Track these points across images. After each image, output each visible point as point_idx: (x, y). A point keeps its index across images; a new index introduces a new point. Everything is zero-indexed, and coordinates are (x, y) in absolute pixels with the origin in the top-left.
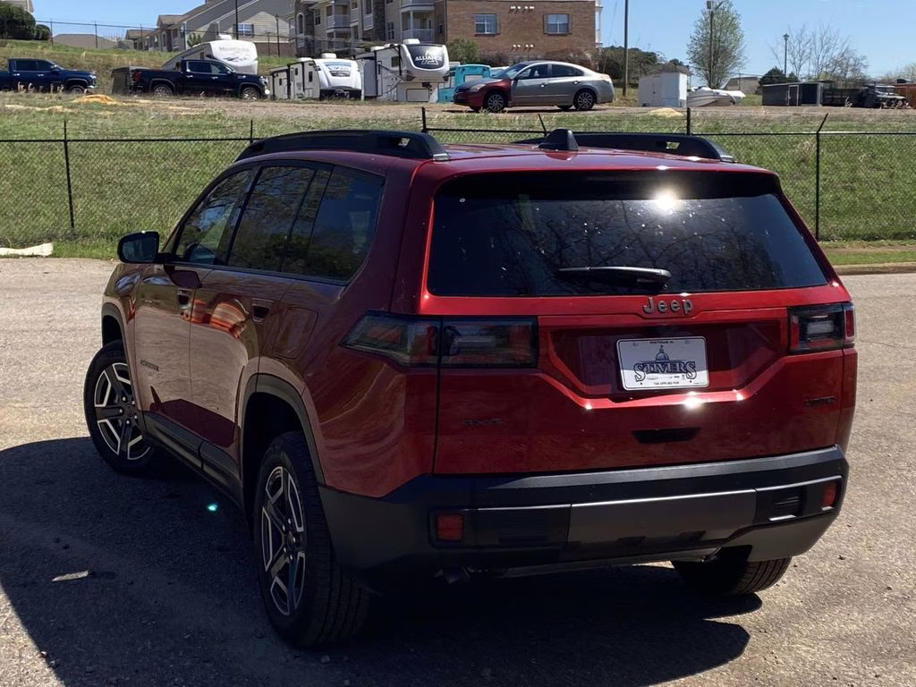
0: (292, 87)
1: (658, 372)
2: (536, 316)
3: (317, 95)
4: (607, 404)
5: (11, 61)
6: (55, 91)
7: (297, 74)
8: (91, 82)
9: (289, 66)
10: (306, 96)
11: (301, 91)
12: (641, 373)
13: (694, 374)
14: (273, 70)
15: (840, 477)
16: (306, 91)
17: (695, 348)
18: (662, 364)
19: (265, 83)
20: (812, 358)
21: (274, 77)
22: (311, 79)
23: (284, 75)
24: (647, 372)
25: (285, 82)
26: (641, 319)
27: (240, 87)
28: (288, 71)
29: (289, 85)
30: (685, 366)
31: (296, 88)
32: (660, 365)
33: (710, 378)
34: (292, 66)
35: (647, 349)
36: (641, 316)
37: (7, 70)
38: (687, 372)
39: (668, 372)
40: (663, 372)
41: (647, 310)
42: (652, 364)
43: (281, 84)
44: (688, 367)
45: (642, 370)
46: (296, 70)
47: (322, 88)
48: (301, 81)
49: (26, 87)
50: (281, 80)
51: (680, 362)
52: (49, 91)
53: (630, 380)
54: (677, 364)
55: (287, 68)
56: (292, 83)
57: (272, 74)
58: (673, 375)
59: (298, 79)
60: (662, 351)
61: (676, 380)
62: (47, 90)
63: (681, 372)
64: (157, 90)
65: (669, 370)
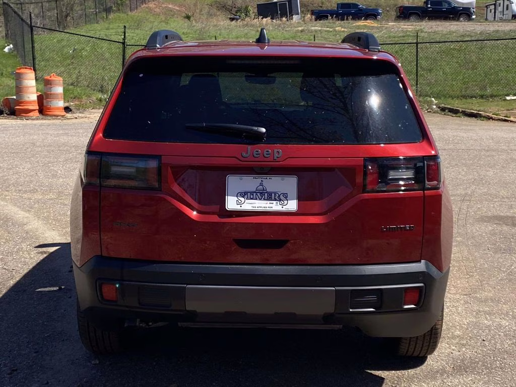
0: (497, 13)
1: (256, 199)
2: (161, 156)
3: (510, 17)
4: (215, 219)
5: (338, 4)
6: (347, 19)
7: (500, 6)
8: (379, 14)
9: (496, 2)
10: (504, 18)
11: (502, 16)
12: (243, 199)
13: (286, 202)
14: (487, 4)
15: (421, 285)
16: (504, 16)
17: (290, 184)
18: (261, 193)
19: (474, 11)
20: (386, 197)
21: (487, 8)
22: (507, 9)
23: (492, 7)
24: (247, 199)
25: (493, 11)
26: (239, 161)
27: (458, 15)
28: (495, 5)
29: (495, 12)
30: (279, 196)
31: (499, 14)
32: (258, 194)
33: (299, 205)
34: (497, 2)
35: (250, 182)
36: (239, 160)
37: (336, 9)
38: (280, 200)
39: (264, 199)
40: (260, 199)
41: (244, 154)
42: (252, 193)
43: (491, 12)
44: (282, 197)
45: (243, 197)
46: (500, 3)
47: (514, 14)
48: (502, 10)
49: (332, 18)
50: (491, 10)
51: (275, 193)
52: (344, 20)
53: (232, 203)
54: (273, 194)
55: (494, 3)
56: (497, 11)
57: (487, 7)
58: (269, 202)
59: (500, 9)
60: (261, 184)
61: (271, 205)
62: (343, 19)
63: (275, 200)
64: (411, 17)
65: (266, 198)
